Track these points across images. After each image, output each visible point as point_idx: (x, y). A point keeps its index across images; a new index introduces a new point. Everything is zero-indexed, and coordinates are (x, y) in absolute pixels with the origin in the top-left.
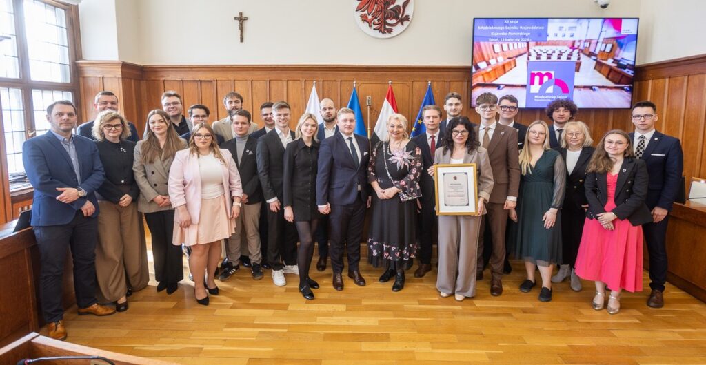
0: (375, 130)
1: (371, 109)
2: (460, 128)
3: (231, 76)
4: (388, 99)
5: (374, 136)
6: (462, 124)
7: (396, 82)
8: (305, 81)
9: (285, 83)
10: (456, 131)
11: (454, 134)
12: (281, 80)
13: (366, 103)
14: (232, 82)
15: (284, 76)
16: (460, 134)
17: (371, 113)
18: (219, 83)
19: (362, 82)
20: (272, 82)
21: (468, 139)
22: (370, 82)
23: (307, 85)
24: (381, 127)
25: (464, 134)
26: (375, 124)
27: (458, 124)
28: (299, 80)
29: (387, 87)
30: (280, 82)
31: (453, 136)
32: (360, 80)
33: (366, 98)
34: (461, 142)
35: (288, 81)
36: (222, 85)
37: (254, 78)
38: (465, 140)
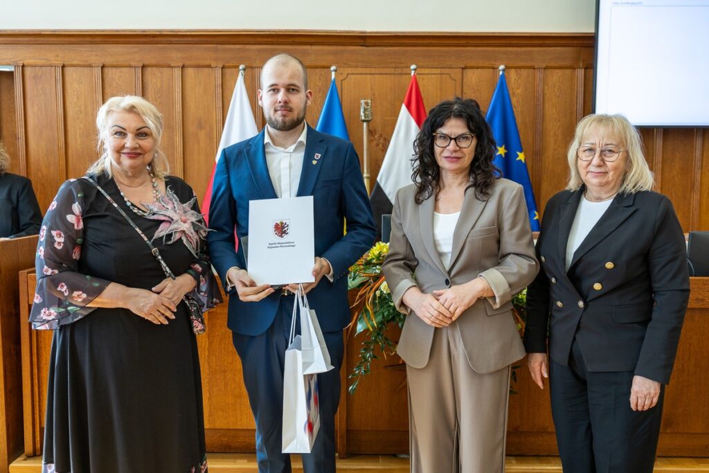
0: (380, 179)
1: (371, 132)
2: (454, 127)
3: (56, 55)
4: (408, 107)
5: (379, 191)
6: (459, 115)
7: (427, 71)
8: (223, 68)
9: (177, 72)
10: (445, 137)
11: (439, 143)
12: (169, 66)
13: (359, 115)
14: (59, 70)
15: (175, 54)
16: (452, 145)
17: (370, 141)
18: (28, 71)
19: (350, 70)
20: (149, 71)
21: (475, 160)
22: (368, 71)
23: (228, 76)
24: (394, 171)
25: (464, 144)
26: (380, 167)
27: (449, 117)
28: (209, 66)
29: (407, 82)
30: (166, 70)
31: (437, 150)
32: (347, 65)
33: (360, 104)
34: (454, 166)
35: (183, 67)
36: (35, 77)
37: (108, 60)
38: (467, 161)
